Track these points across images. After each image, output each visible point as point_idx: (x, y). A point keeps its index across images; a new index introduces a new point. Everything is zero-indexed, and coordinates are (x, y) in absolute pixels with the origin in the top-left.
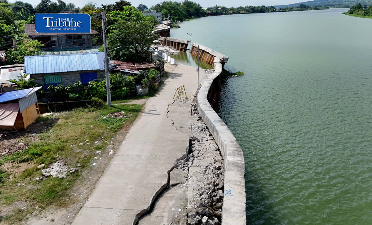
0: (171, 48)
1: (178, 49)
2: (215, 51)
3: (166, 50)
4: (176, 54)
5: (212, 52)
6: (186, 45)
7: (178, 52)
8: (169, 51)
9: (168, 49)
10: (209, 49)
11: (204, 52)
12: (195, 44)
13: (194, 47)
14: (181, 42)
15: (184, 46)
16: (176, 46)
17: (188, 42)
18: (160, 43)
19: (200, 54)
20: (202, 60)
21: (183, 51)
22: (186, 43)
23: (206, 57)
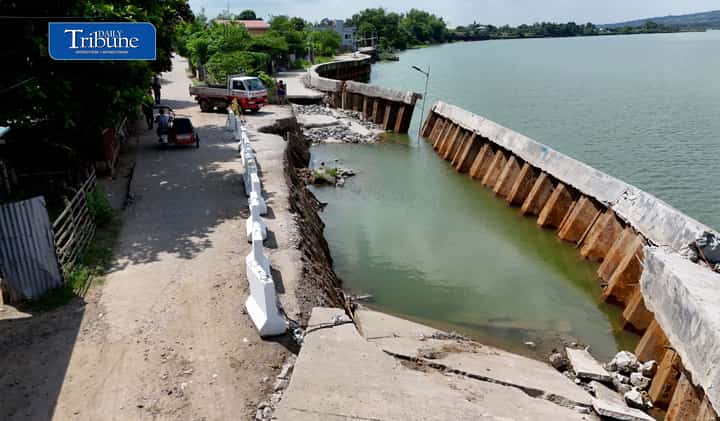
0: (357, 117)
1: (379, 121)
2: (550, 150)
3: (336, 124)
4: (369, 140)
5: (531, 149)
6: (409, 109)
7: (378, 131)
8: (346, 129)
9: (345, 122)
10: (510, 133)
11: (486, 146)
12: (440, 104)
13: (435, 116)
14: (391, 98)
15: (401, 111)
16: (375, 112)
17: (416, 97)
18: (324, 101)
19: (463, 148)
20: (474, 177)
21: (397, 127)
22: (408, 101)
23: (498, 166)
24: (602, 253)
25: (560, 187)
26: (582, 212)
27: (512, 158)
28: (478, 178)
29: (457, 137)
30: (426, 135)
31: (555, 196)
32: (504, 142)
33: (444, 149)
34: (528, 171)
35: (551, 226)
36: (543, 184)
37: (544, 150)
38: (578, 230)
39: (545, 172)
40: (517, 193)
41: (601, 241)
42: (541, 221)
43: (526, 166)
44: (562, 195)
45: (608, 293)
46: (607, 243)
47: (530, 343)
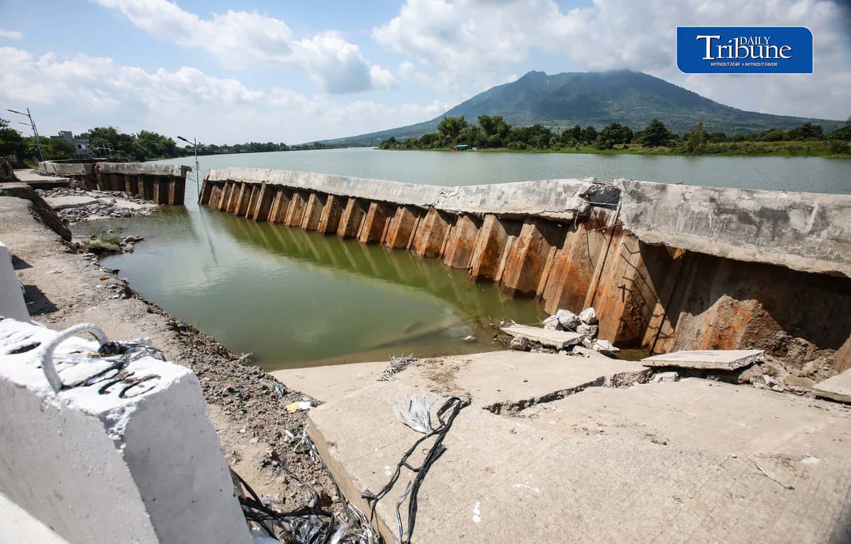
1: (149, 197)
2: (352, 178)
3: (97, 202)
4: (142, 212)
5: (331, 182)
6: (181, 181)
7: (150, 205)
8: (111, 205)
9: (108, 200)
11: (279, 194)
12: (213, 172)
13: (209, 185)
14: (157, 174)
15: (172, 184)
16: (141, 189)
17: (184, 169)
19: (254, 200)
20: (276, 223)
21: (171, 200)
22: (177, 173)
23: (298, 207)
24: (436, 248)
25: (374, 206)
26: (404, 220)
27: (312, 197)
28: (279, 222)
29: (245, 193)
31: (371, 214)
32: (300, 183)
33: (232, 207)
34: (334, 202)
35: (375, 239)
36: (354, 209)
37: (345, 179)
38: (403, 235)
39: (353, 198)
41: (433, 238)
42: (364, 239)
43: (330, 198)
44: (377, 212)
45: (475, 274)
46: (439, 239)
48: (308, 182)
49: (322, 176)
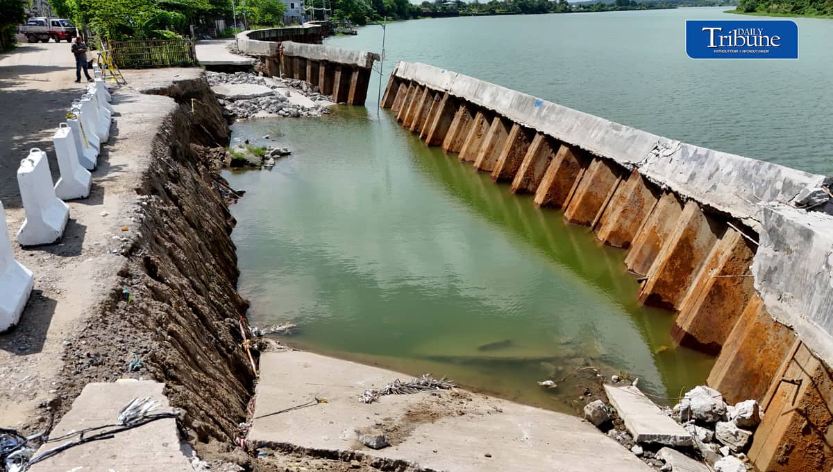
0: (299, 86)
1: (328, 91)
3: (271, 94)
4: (314, 113)
5: (520, 104)
6: (365, 74)
7: (326, 103)
8: (283, 100)
9: (282, 92)
10: (491, 88)
11: (462, 109)
12: (402, 66)
13: (397, 81)
14: (340, 61)
15: (355, 77)
16: (321, 80)
17: (372, 58)
18: (256, 69)
19: (433, 115)
20: (449, 151)
21: (351, 98)
22: (362, 63)
23: (479, 134)
24: (627, 234)
25: (563, 150)
26: (596, 181)
27: (496, 121)
28: (453, 152)
29: (425, 102)
30: (387, 106)
31: (556, 162)
32: (485, 101)
33: (410, 119)
34: (518, 135)
35: (553, 204)
36: (540, 150)
37: (538, 103)
38: (591, 206)
39: (541, 133)
40: (505, 165)
41: (626, 218)
42: (539, 198)
43: (515, 128)
44: (565, 162)
45: (648, 291)
46: (634, 221)
47: (549, 382)
48: (493, 101)
49: (512, 93)
